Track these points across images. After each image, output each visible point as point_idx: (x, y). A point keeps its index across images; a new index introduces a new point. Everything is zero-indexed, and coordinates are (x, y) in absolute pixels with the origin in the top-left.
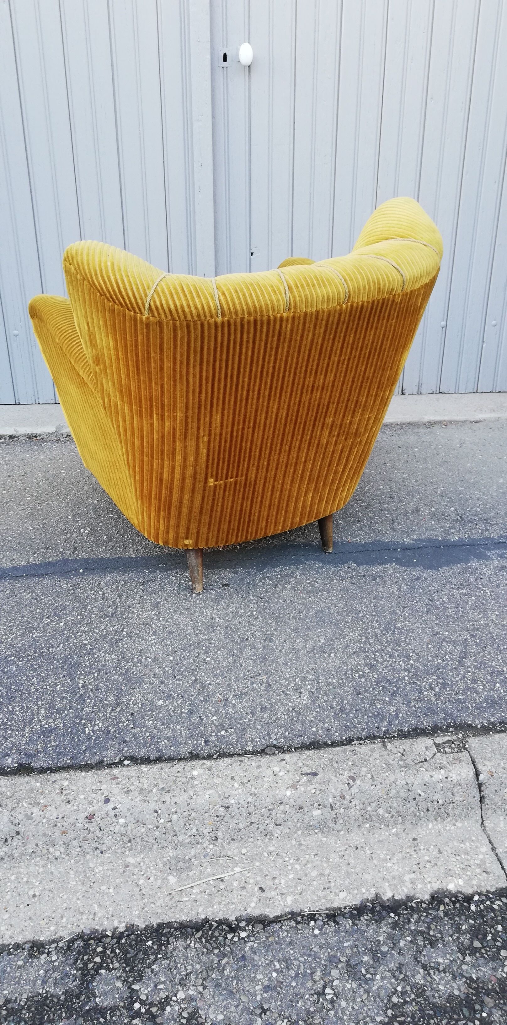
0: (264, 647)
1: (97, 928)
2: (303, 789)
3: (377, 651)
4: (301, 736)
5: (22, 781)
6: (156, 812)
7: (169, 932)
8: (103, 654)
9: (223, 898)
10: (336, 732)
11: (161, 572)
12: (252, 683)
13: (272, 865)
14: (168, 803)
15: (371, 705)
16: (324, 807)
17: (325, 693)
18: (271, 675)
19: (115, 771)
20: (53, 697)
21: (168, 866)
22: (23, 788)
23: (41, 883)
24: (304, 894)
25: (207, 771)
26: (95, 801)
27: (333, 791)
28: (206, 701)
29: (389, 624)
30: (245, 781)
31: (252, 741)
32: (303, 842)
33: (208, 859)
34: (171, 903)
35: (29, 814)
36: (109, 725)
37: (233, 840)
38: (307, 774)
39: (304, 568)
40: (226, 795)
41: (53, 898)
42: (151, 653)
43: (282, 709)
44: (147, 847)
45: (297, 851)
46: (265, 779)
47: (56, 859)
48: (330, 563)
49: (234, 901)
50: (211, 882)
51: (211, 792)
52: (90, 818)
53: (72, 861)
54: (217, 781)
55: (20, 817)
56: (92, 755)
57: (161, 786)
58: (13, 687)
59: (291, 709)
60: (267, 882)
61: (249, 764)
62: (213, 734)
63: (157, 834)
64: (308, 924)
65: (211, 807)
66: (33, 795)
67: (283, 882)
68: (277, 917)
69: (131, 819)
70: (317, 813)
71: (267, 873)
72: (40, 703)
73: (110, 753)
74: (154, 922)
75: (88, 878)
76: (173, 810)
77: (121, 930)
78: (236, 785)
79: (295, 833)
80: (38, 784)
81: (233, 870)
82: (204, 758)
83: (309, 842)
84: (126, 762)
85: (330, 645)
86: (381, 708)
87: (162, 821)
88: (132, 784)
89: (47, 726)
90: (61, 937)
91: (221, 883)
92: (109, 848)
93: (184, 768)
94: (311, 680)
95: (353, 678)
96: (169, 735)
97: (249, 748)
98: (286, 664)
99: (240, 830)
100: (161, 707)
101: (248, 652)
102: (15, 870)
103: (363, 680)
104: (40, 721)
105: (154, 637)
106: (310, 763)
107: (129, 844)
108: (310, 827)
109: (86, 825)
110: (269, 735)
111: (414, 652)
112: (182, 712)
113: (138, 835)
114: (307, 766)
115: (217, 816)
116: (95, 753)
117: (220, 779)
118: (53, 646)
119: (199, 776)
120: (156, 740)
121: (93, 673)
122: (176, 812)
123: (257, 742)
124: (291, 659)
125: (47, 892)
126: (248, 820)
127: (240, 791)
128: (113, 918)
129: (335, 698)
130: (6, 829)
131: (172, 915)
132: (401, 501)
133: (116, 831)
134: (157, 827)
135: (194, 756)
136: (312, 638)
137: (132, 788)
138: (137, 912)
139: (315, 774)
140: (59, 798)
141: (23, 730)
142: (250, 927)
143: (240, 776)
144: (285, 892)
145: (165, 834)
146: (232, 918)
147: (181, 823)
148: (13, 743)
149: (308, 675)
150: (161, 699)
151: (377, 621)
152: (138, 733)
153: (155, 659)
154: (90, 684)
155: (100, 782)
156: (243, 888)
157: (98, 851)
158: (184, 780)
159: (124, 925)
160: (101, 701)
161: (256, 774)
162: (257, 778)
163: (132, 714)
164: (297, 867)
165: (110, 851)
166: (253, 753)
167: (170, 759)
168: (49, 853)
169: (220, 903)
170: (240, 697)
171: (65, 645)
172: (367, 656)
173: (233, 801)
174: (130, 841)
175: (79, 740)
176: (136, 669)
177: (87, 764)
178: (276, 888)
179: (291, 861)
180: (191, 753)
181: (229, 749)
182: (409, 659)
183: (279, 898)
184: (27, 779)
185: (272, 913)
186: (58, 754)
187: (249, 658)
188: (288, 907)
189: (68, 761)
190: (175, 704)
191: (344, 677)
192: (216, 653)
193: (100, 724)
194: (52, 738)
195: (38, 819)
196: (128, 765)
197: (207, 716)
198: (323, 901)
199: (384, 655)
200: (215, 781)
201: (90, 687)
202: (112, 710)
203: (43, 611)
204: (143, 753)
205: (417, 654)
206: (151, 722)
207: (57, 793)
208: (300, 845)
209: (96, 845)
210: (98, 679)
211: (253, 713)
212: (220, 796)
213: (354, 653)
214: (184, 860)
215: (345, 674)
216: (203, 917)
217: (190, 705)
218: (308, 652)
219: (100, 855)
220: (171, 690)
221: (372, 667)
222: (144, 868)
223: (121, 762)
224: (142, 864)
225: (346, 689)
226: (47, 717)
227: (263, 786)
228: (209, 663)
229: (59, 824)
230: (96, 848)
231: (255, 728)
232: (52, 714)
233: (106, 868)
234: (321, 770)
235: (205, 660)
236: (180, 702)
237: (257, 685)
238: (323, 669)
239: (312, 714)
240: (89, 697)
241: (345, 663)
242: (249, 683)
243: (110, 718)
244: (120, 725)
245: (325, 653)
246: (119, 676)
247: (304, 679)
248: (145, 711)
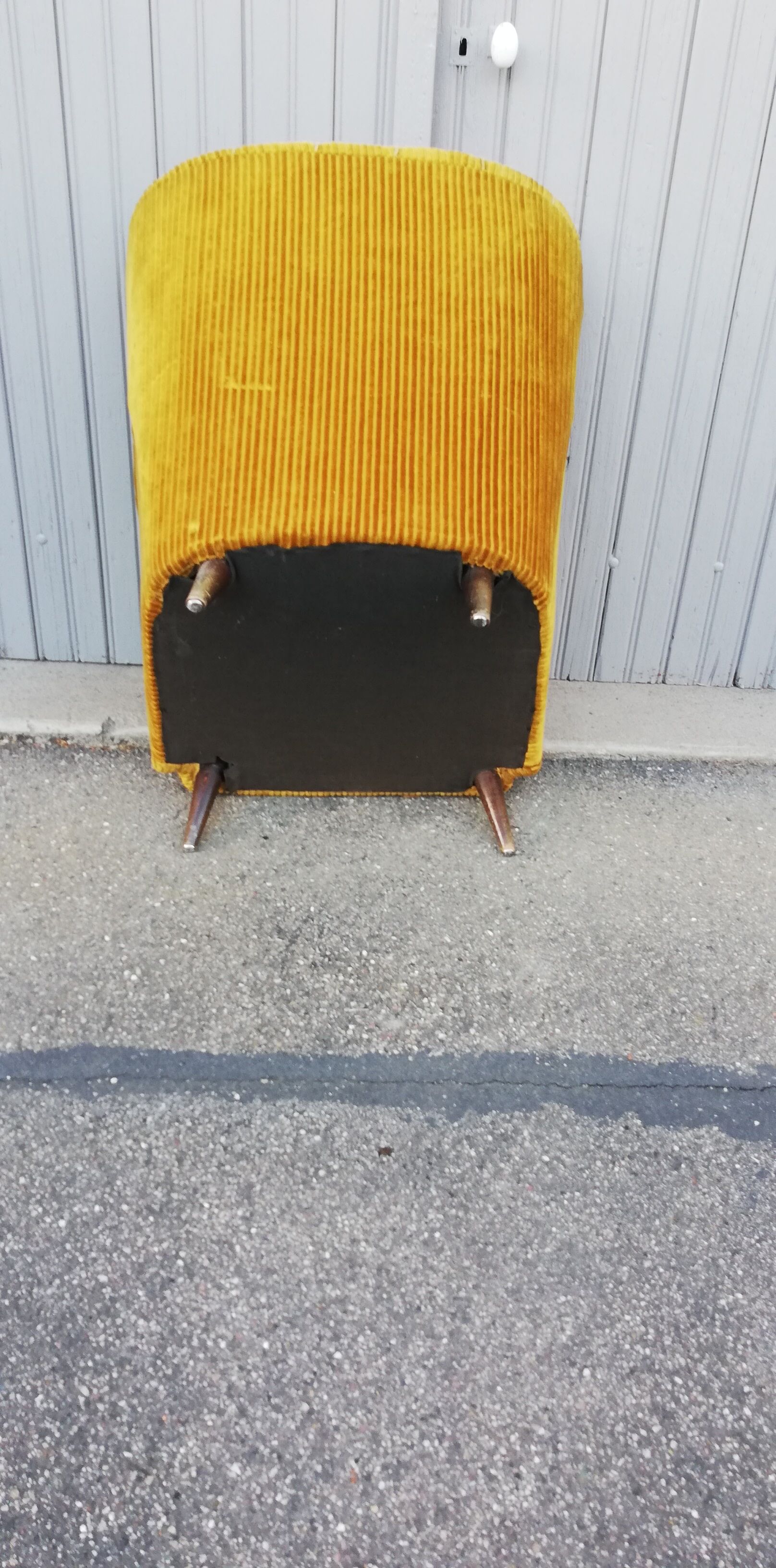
0: (451, 1334)
3: (676, 1373)
8: (134, 1318)
11: (264, 1100)
12: (423, 1436)
15: (661, 1527)
17: (569, 1482)
18: (462, 1417)
20: (26, 1426)
28: (326, 1476)
29: (703, 1295)
39: (539, 1122)
42: (227, 1325)
43: (479, 1518)
48: (590, 1111)
59: (497, 1521)
85: (583, 1343)
86: (682, 1539)
94: (541, 1440)
95: (627, 1445)
98: (492, 1389)
100: (235, 1482)
101: (419, 1346)
103: (647, 1453)
105: (236, 1280)
111: (751, 1383)
112: (275, 1502)
118: (40, 1283)
121: (110, 1369)
124: (504, 1377)
129: (587, 1500)
132: (731, 960)
136: (547, 1320)
149: (535, 1427)
150: (236, 1459)
151: (680, 1286)
152: (183, 1551)
153: (233, 1345)
154: (101, 1399)
160: (118, 1451)
163: (177, 1496)
170: (396, 1471)
171: (63, 1283)
172: (657, 1385)
175: (64, 1556)
176: (194, 1368)
182: (742, 1403)
187: (419, 1363)
190: (264, 1478)
191: (608, 1441)
192: (354, 1339)
193: (111, 1517)
194: (13, 1543)
197: (325, 1521)
199: (691, 1384)
201: (101, 1407)
202: (139, 1479)
203: (33, 1180)
205: (759, 1389)
206: (212, 1524)
210: (117, 1388)
213: (632, 1372)
215: (612, 1433)
217: (293, 1483)
218: (538, 1357)
220: (258, 1436)
221: (666, 1416)
225: (612, 1475)
228: (340, 1367)
232: (19, 1473)
235: (330, 1356)
236: (274, 1472)
237: (432, 1441)
238: (568, 1413)
239: (539, 1541)
240: (95, 1438)
241: (611, 1398)
242: (416, 1434)
243: (131, 1501)
244: (151, 1523)
245: (573, 1364)
246: (160, 1382)
247: (527, 1435)
248: (203, 1490)
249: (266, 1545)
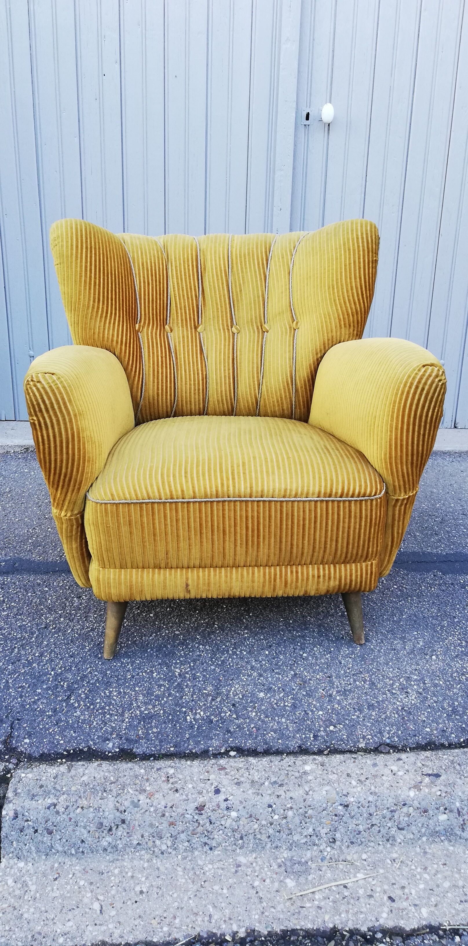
1: (214, 931)
2: (427, 790)
4: (415, 736)
5: (124, 766)
6: (270, 806)
7: (298, 940)
8: (197, 645)
9: (350, 906)
10: (452, 733)
12: (355, 681)
13: (398, 873)
14: (283, 797)
16: (451, 811)
17: (434, 694)
18: (373, 674)
19: (222, 762)
20: (150, 683)
21: (283, 868)
22: (126, 774)
23: (147, 878)
24: (440, 906)
25: (320, 767)
26: (205, 791)
27: (460, 794)
28: (309, 696)
30: (363, 778)
31: (364, 738)
32: (427, 850)
33: (326, 863)
34: (292, 908)
35: (136, 801)
36: (211, 715)
37: (352, 843)
38: (429, 775)
40: (345, 792)
41: (163, 896)
42: (245, 646)
43: (390, 707)
44: (259, 846)
45: (423, 860)
46: (384, 778)
47: (162, 853)
48: (414, 570)
49: (362, 910)
50: (334, 888)
51: (327, 788)
52: (200, 809)
53: (180, 857)
54: (334, 777)
55: (127, 804)
56: (196, 744)
57: (273, 779)
58: (108, 672)
59: (400, 708)
60: (396, 891)
61: (364, 761)
62: (322, 729)
63: (271, 831)
64: (453, 939)
65: (329, 804)
66: (137, 781)
67: (413, 892)
68: (414, 930)
69: (243, 813)
70: (443, 817)
71: (394, 882)
72: (137, 689)
73: (215, 743)
74: (278, 928)
75: (198, 876)
76: (289, 806)
77: (242, 934)
78: (354, 783)
79: (419, 839)
80: (142, 771)
81: (355, 876)
82: (314, 753)
83: (435, 850)
84: (232, 753)
85: (429, 647)
87: (276, 817)
88: (242, 776)
89: (146, 712)
90: (176, 939)
91: (345, 889)
92: (219, 844)
93: (294, 763)
94: (416, 680)
95: (460, 680)
96: (275, 727)
97: (362, 745)
98: (387, 664)
99: (360, 832)
100: (262, 699)
102: (118, 864)
104: (139, 706)
105: (246, 631)
106: (429, 763)
107: (241, 842)
108: (435, 834)
109: (196, 817)
110: (380, 732)
112: (285, 705)
113: (251, 832)
114: (427, 766)
115: (336, 815)
116: (200, 742)
117: (336, 776)
118: (145, 636)
119: (312, 771)
120: (261, 731)
121: (189, 663)
122: (291, 808)
123: (369, 739)
124: (392, 659)
125: (155, 889)
126: (369, 821)
127: (359, 789)
128: (232, 922)
129: (444, 699)
130: (111, 817)
131: (296, 922)
133: (227, 825)
134: (271, 824)
135: (303, 751)
136: (410, 640)
137: (242, 779)
138: (257, 917)
139: (438, 776)
140: (166, 787)
141: (122, 715)
142: (388, 939)
143: (357, 774)
144: (417, 902)
145: (279, 832)
146: (364, 929)
147: (297, 820)
148: (112, 727)
149: (412, 676)
150: (262, 691)
152: (242, 724)
154: (187, 673)
155: (208, 772)
156: (371, 896)
157: (207, 847)
158: (297, 774)
159: (243, 930)
160: (200, 690)
161: (374, 773)
162: (375, 776)
163: (234, 705)
164: (426, 876)
165: (220, 848)
166: (367, 751)
167: (278, 753)
168: (155, 846)
169: (347, 912)
170: (345, 693)
171: (157, 635)
173: (352, 800)
174: (242, 838)
175: (180, 728)
176: (232, 661)
177: (192, 753)
178: (407, 898)
179: (419, 870)
180: (300, 747)
181: (340, 745)
183: (413, 908)
184: (130, 765)
185: (409, 925)
186: (161, 741)
187: (347, 656)
188: (425, 919)
189: (172, 749)
190: (277, 697)
191: (450, 679)
193: (202, 713)
194: (153, 724)
195: (145, 807)
196: (234, 757)
197: (312, 711)
198: (463, 915)
200: (331, 777)
201: (187, 676)
202: (213, 700)
204: (249, 744)
206: (254, 714)
207: (164, 781)
208: (425, 853)
209: (205, 840)
210: (194, 669)
211: (361, 711)
212: (338, 793)
213: (457, 656)
214: (299, 863)
215: (452, 676)
216: (331, 926)
217: (292, 699)
218: (408, 653)
219: (209, 852)
220: (270, 683)
222: (257, 868)
223: (227, 753)
224: (254, 864)
225: (455, 690)
226: (146, 704)
227: (383, 784)
228: (306, 659)
229: (167, 814)
230: (206, 844)
231: (364, 725)
232: (151, 700)
233: (216, 867)
234: (442, 771)
235: (301, 655)
236: (282, 695)
237: (360, 682)
238: (427, 670)
239: (424, 714)
240: (187, 686)
241: (448, 665)
242: (352, 680)
243: (211, 707)
244: (223, 715)
245: (427, 654)
246: (216, 667)
247: (408, 679)
248: (247, 703)
249: (283, 720)
